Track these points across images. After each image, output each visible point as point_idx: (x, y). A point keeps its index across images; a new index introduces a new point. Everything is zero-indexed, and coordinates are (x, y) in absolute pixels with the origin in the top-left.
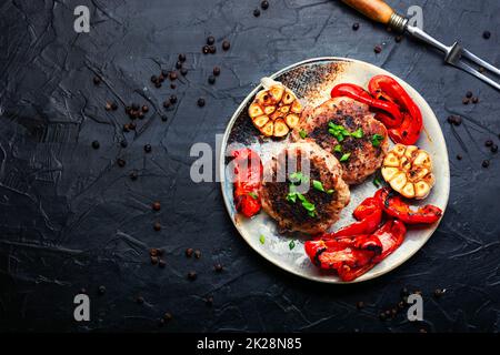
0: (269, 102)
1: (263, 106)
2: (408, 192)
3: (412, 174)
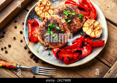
0: (42, 5)
1: (40, 7)
2: (93, 35)
3: (94, 29)
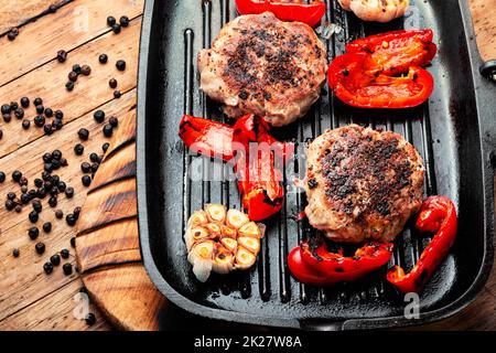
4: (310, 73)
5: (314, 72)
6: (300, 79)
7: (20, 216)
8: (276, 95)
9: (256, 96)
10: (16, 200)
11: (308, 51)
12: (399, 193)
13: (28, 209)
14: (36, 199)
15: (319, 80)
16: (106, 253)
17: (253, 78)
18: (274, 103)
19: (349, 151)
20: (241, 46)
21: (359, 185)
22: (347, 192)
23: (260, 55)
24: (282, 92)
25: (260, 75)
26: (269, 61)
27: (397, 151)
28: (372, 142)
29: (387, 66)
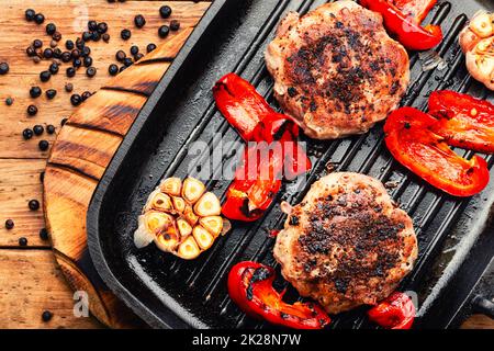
4: (371, 107)
5: (377, 107)
6: (356, 108)
7: (34, 67)
8: (322, 111)
9: (303, 99)
10: (38, 51)
11: (385, 83)
12: (366, 281)
13: (45, 66)
14: (57, 60)
15: (376, 118)
16: (80, 157)
17: (313, 80)
18: (315, 118)
19: (349, 211)
20: (324, 39)
21: (335, 250)
22: (319, 250)
23: (335, 60)
24: (330, 111)
25: (321, 81)
26: (339, 71)
27: (395, 238)
28: (378, 215)
29: (458, 136)
